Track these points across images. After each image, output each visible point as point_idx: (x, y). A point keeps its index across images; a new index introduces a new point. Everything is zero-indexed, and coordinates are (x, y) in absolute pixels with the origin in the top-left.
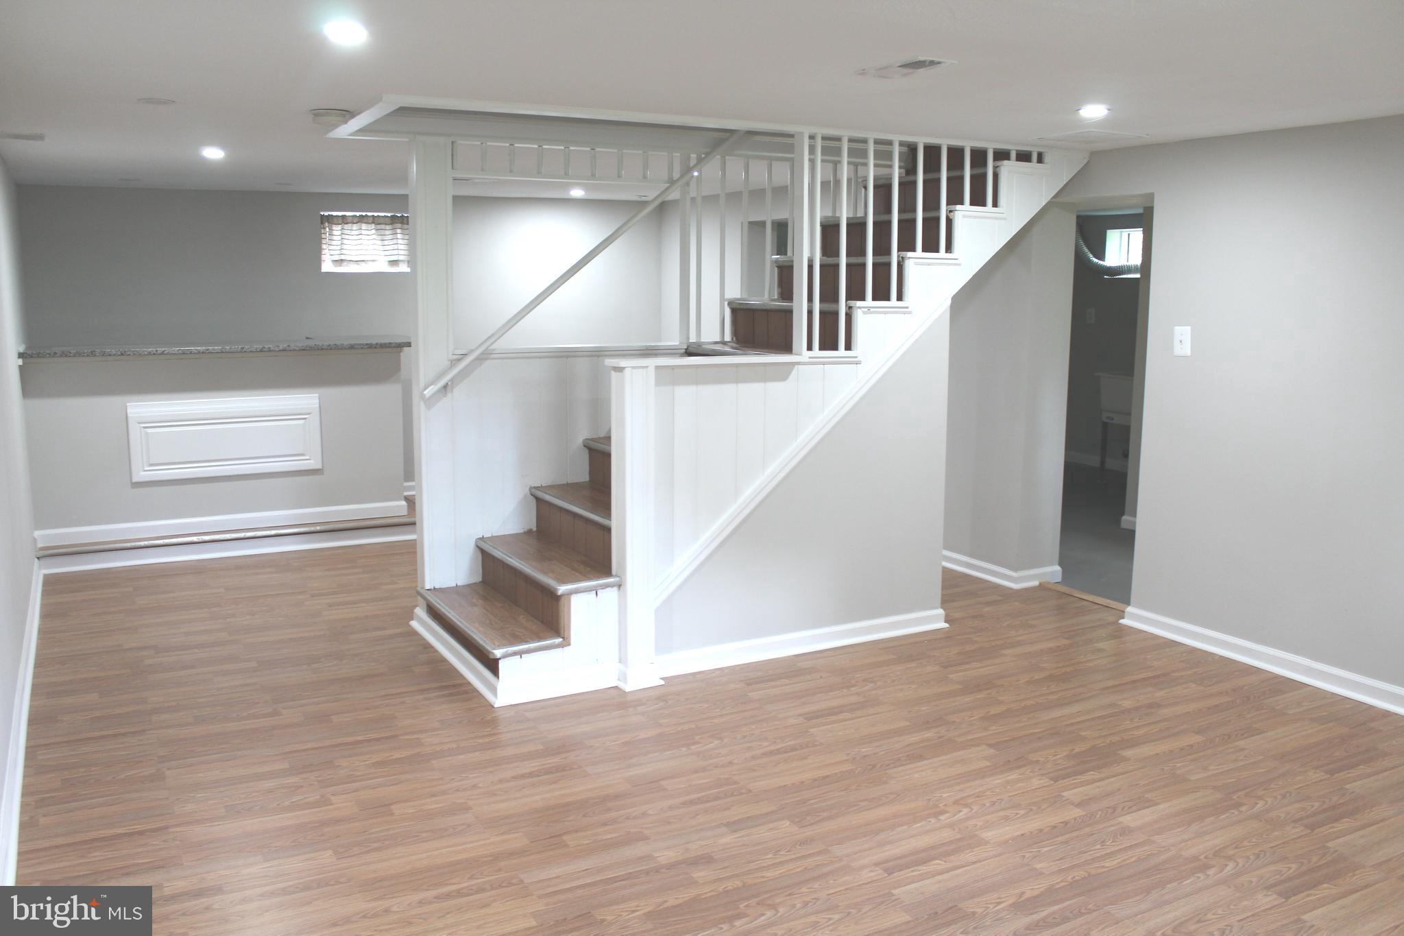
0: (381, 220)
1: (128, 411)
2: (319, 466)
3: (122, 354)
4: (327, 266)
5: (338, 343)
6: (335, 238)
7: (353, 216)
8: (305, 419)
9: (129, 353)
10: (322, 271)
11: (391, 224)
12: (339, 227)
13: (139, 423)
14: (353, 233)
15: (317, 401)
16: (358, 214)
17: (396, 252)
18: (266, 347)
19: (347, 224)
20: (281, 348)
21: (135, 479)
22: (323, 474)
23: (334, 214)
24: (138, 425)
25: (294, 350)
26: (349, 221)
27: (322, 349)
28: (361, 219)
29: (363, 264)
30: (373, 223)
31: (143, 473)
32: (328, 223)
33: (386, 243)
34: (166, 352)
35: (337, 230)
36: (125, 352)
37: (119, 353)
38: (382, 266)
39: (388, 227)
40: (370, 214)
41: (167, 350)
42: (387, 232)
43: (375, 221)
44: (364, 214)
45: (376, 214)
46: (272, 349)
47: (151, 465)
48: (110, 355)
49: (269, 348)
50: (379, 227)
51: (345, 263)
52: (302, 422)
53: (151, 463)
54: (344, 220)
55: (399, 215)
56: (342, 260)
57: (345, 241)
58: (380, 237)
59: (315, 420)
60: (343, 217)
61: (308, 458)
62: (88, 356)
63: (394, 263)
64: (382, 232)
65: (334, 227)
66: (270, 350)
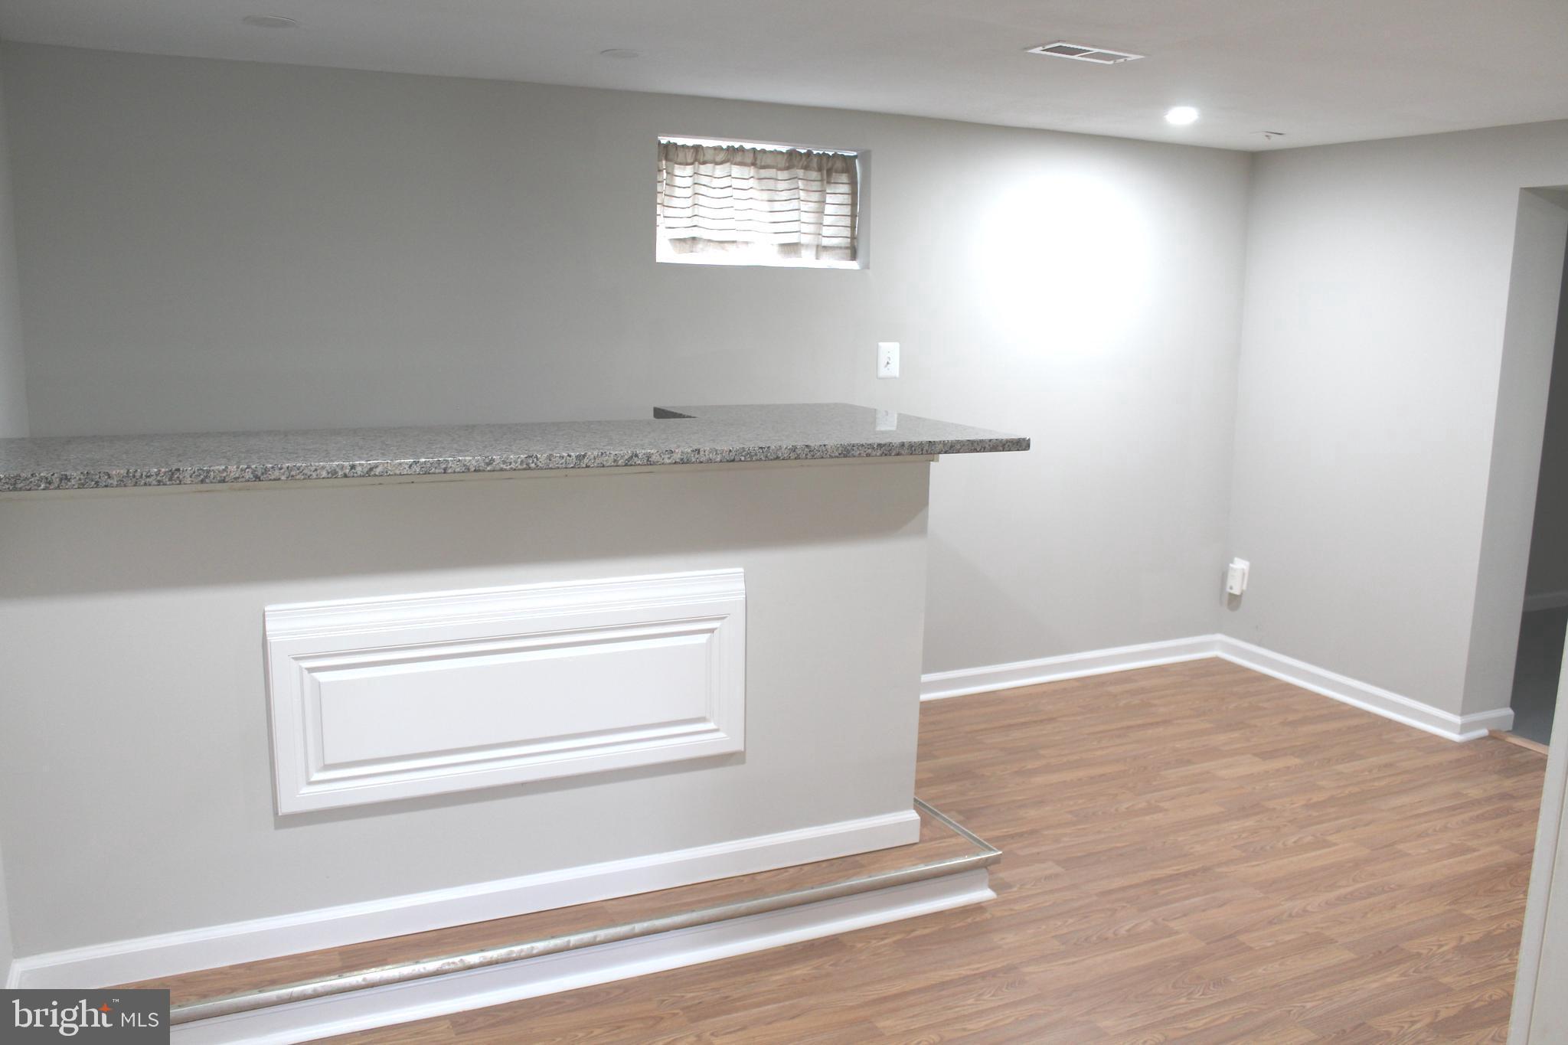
0: (769, 160)
1: (270, 626)
2: (737, 746)
3: (257, 478)
4: (665, 253)
5: (814, 443)
6: (678, 192)
7: (715, 148)
8: (712, 631)
9: (277, 473)
10: (658, 260)
11: (788, 168)
12: (689, 170)
13: (296, 659)
14: (716, 183)
15: (742, 586)
16: (725, 144)
17: (794, 226)
18: (641, 452)
19: (704, 163)
20: (677, 457)
21: (286, 807)
22: (743, 762)
23: (680, 141)
24: (295, 664)
25: (710, 461)
26: (708, 157)
27: (777, 458)
28: (732, 156)
29: (731, 248)
30: (754, 164)
31: (306, 790)
32: (667, 159)
33: (777, 206)
34: (378, 471)
35: (683, 174)
36: (266, 470)
37: (248, 475)
38: (763, 253)
39: (782, 175)
40: (748, 146)
41: (380, 462)
42: (782, 185)
43: (756, 160)
44: (737, 145)
45: (759, 146)
46: (654, 458)
47: (327, 767)
48: (223, 481)
49: (649, 456)
50: (764, 173)
51: (700, 246)
52: (703, 639)
53: (328, 761)
54: (698, 155)
55: (803, 151)
56: (694, 239)
57: (701, 200)
58: (766, 195)
59: (732, 632)
60: (697, 148)
61: (711, 726)
62: (159, 483)
63: (790, 248)
64: (771, 184)
65: (678, 170)
66: (649, 461)
